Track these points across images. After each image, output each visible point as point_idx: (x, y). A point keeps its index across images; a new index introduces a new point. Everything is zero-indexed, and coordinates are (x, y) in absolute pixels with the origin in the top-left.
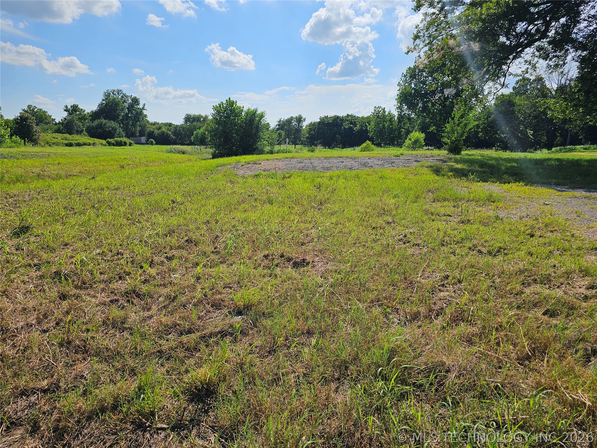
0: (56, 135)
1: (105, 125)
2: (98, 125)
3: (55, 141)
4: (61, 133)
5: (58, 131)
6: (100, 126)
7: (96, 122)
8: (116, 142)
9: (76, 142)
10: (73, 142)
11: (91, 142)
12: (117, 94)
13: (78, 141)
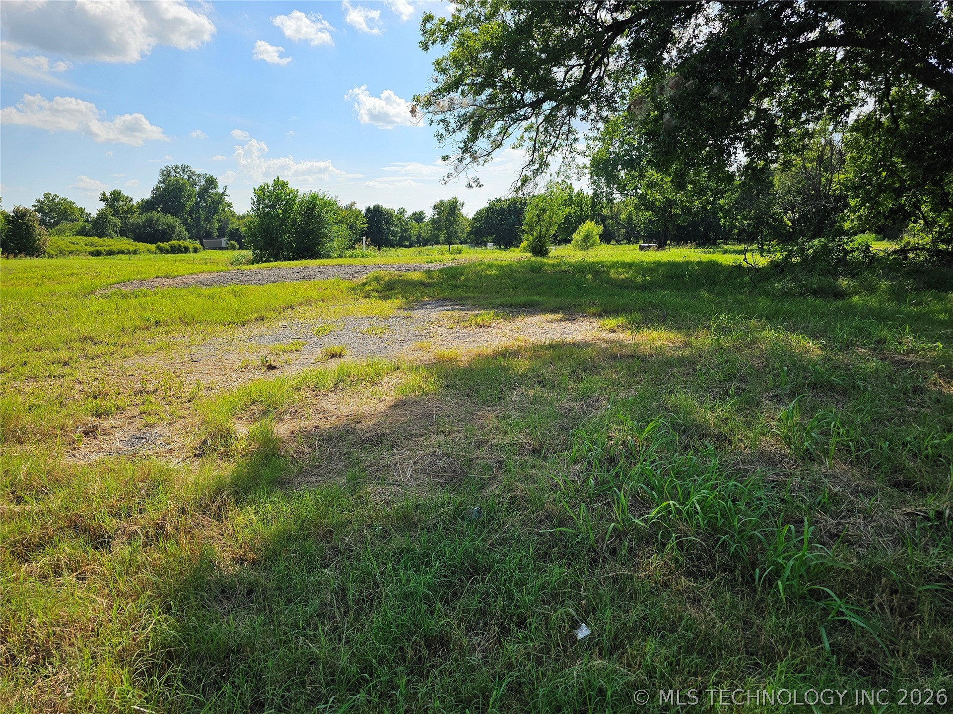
0: (76, 239)
1: (157, 221)
2: (146, 221)
3: (73, 248)
4: (86, 235)
5: (83, 232)
6: (150, 223)
7: (145, 217)
8: (172, 247)
9: (107, 249)
10: (102, 249)
11: (131, 248)
12: (181, 172)
13: (111, 247)
